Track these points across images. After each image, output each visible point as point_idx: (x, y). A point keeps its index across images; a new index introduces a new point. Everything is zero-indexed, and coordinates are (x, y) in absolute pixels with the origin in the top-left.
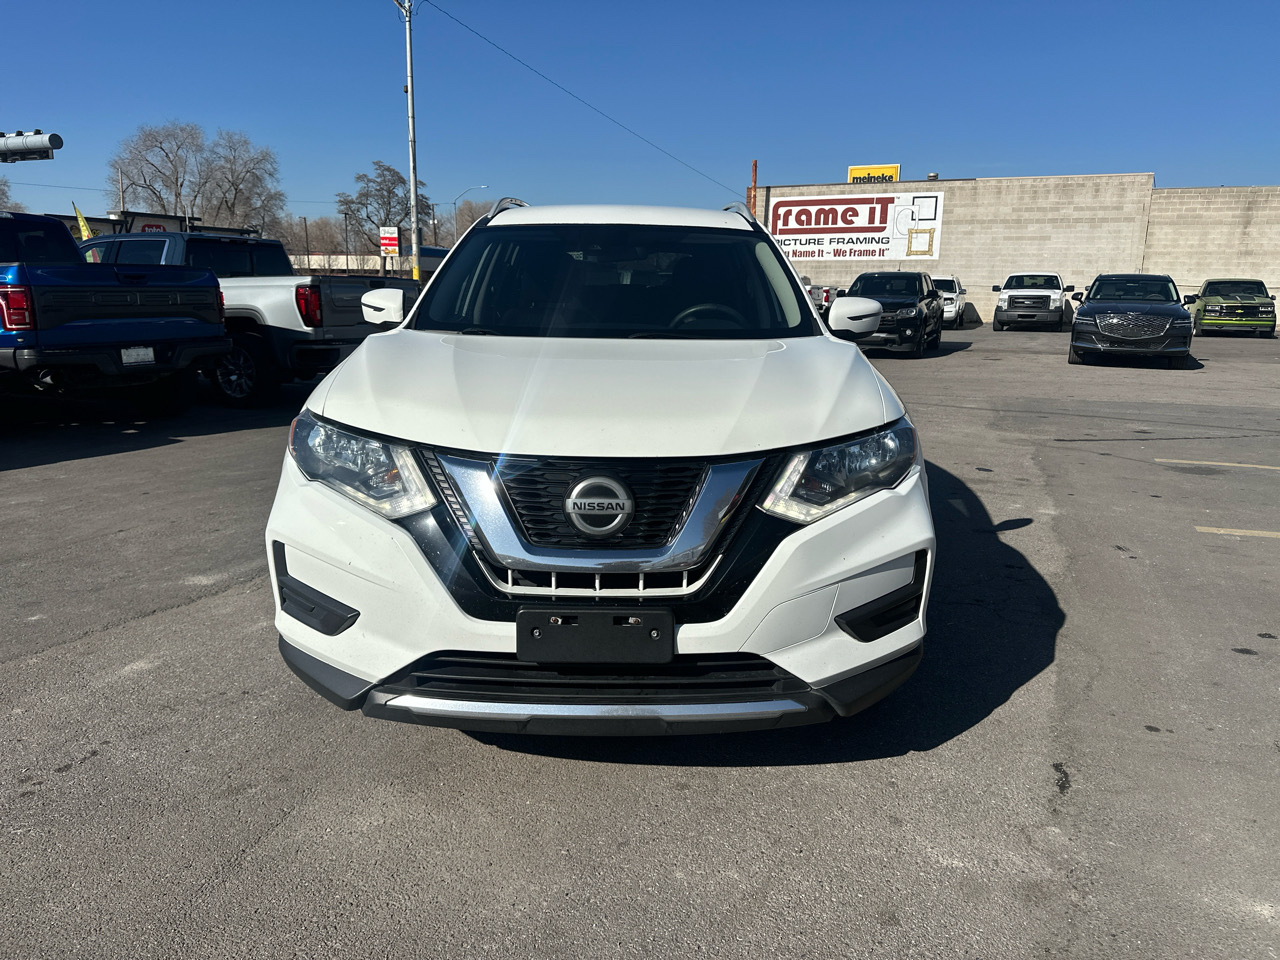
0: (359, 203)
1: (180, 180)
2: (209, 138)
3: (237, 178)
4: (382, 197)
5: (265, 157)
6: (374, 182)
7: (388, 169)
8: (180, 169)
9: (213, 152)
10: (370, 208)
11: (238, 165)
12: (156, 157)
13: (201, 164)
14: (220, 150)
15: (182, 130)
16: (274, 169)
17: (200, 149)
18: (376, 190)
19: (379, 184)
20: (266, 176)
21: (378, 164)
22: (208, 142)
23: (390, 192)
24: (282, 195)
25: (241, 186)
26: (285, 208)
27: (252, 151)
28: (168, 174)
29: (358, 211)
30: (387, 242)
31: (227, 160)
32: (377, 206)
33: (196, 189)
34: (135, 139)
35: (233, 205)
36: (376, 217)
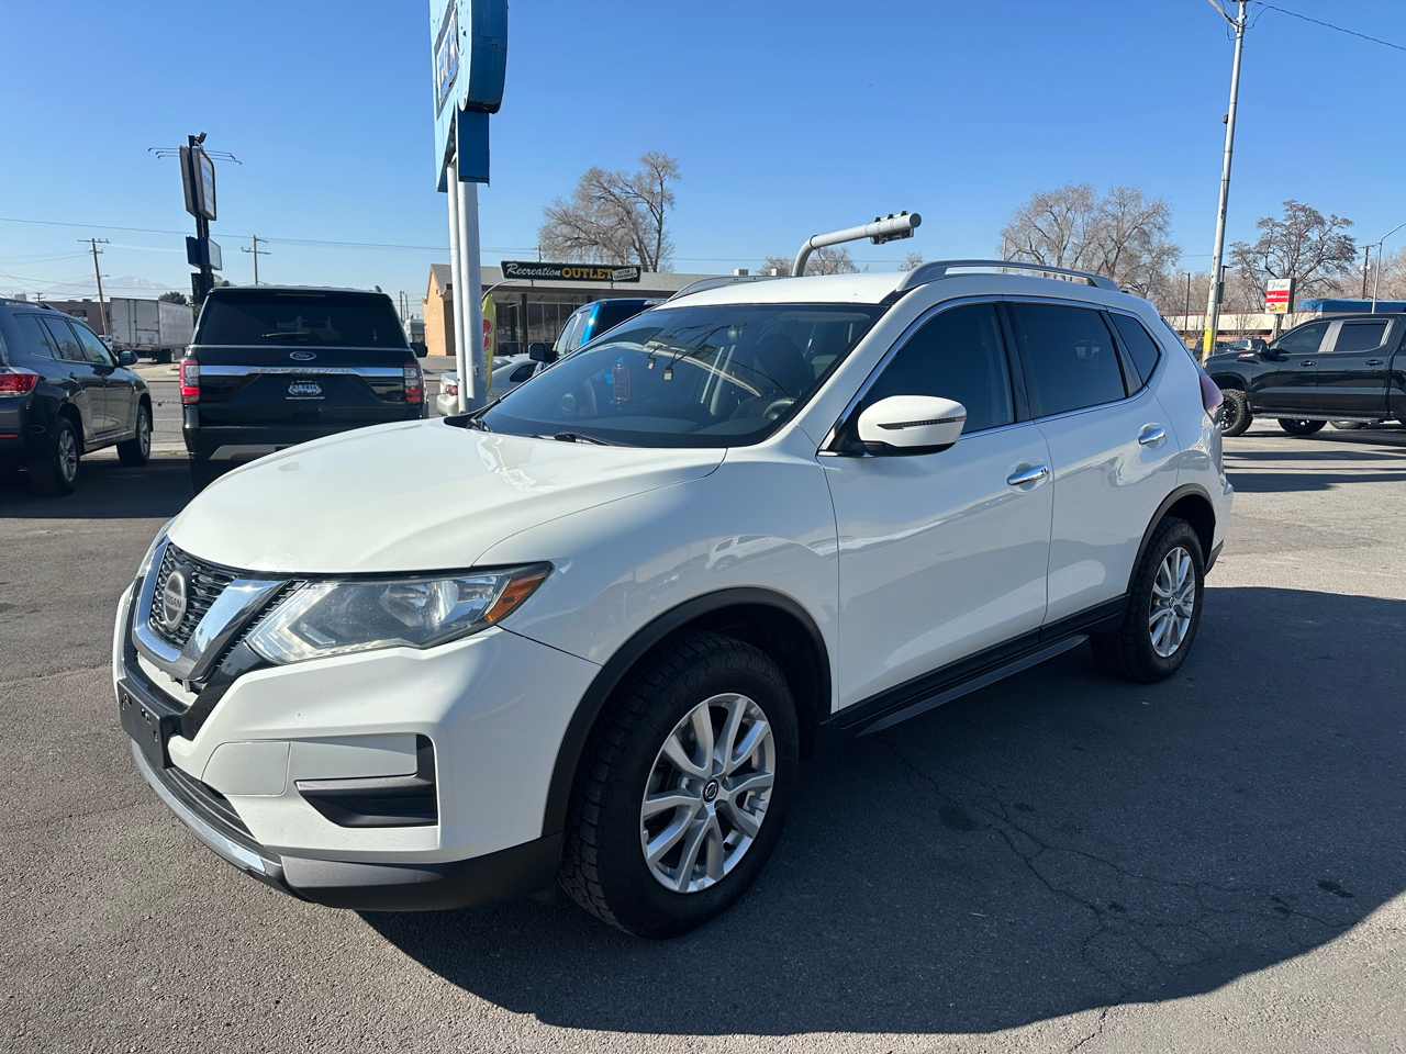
0: (1258, 253)
1: (1065, 243)
2: (1100, 196)
3: (1123, 236)
4: (1289, 243)
5: (1158, 210)
6: (1281, 225)
7: (1303, 209)
8: (1067, 232)
9: (1102, 210)
10: (1271, 258)
11: (1125, 221)
12: (1042, 223)
13: (1087, 225)
14: (1109, 208)
15: (1074, 191)
16: (1166, 222)
17: (1089, 208)
18: (1282, 235)
19: (1287, 228)
20: (1155, 230)
21: (1290, 205)
22: (1097, 201)
23: (1300, 236)
24: (1176, 249)
25: (1126, 244)
26: (1177, 264)
27: (1143, 204)
28: (1053, 237)
29: (1254, 261)
30: (1275, 297)
31: (1115, 218)
32: (1281, 254)
33: (1079, 251)
34: (1027, 206)
35: (1114, 265)
36: (1278, 268)
